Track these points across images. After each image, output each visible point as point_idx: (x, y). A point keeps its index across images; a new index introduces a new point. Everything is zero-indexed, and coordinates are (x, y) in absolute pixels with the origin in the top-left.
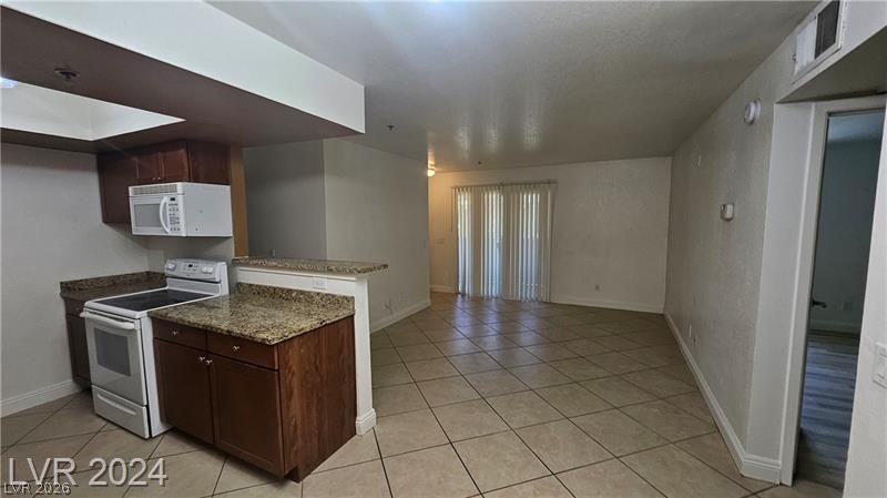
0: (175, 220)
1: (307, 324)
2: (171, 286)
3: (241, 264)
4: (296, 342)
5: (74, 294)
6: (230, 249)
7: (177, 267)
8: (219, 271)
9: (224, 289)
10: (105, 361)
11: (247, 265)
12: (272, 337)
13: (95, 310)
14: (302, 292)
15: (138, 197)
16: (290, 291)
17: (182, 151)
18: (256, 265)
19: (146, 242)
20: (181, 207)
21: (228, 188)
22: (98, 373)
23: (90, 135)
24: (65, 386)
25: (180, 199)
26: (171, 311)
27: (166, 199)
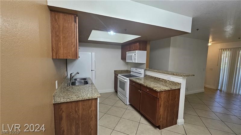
0: (135, 59)
1: (167, 88)
2: (132, 73)
3: (147, 70)
4: (163, 92)
5: (116, 73)
6: (145, 66)
7: (134, 69)
8: (142, 71)
9: (143, 76)
10: (120, 87)
11: (149, 70)
12: (158, 90)
13: (120, 77)
14: (163, 79)
15: (128, 54)
16: (160, 79)
17: (138, 44)
18: (151, 71)
19: (128, 63)
20: (136, 56)
21: (146, 51)
22: (119, 89)
23: (122, 42)
24: (113, 90)
25: (136, 54)
26: (133, 79)
27: (134, 54)
